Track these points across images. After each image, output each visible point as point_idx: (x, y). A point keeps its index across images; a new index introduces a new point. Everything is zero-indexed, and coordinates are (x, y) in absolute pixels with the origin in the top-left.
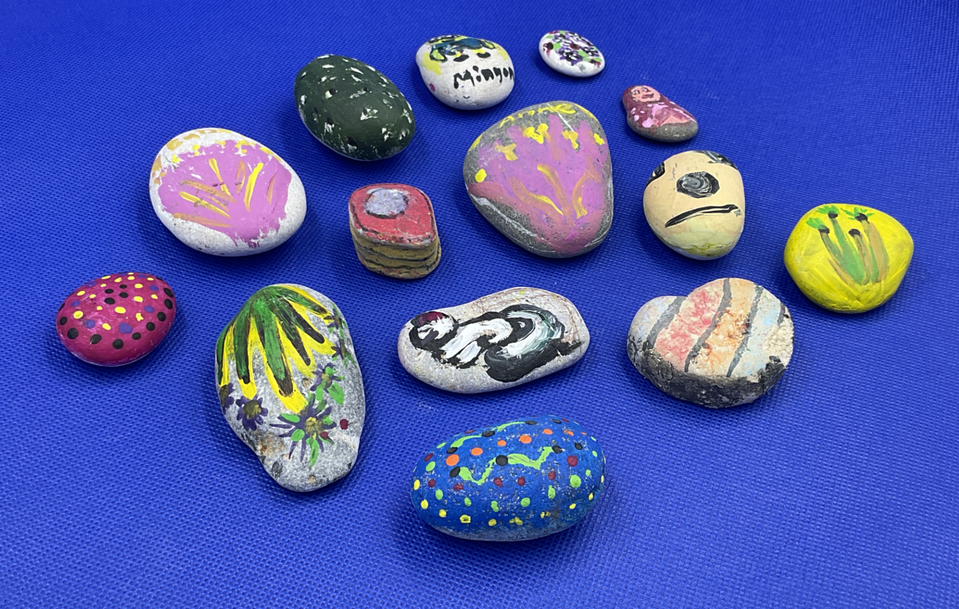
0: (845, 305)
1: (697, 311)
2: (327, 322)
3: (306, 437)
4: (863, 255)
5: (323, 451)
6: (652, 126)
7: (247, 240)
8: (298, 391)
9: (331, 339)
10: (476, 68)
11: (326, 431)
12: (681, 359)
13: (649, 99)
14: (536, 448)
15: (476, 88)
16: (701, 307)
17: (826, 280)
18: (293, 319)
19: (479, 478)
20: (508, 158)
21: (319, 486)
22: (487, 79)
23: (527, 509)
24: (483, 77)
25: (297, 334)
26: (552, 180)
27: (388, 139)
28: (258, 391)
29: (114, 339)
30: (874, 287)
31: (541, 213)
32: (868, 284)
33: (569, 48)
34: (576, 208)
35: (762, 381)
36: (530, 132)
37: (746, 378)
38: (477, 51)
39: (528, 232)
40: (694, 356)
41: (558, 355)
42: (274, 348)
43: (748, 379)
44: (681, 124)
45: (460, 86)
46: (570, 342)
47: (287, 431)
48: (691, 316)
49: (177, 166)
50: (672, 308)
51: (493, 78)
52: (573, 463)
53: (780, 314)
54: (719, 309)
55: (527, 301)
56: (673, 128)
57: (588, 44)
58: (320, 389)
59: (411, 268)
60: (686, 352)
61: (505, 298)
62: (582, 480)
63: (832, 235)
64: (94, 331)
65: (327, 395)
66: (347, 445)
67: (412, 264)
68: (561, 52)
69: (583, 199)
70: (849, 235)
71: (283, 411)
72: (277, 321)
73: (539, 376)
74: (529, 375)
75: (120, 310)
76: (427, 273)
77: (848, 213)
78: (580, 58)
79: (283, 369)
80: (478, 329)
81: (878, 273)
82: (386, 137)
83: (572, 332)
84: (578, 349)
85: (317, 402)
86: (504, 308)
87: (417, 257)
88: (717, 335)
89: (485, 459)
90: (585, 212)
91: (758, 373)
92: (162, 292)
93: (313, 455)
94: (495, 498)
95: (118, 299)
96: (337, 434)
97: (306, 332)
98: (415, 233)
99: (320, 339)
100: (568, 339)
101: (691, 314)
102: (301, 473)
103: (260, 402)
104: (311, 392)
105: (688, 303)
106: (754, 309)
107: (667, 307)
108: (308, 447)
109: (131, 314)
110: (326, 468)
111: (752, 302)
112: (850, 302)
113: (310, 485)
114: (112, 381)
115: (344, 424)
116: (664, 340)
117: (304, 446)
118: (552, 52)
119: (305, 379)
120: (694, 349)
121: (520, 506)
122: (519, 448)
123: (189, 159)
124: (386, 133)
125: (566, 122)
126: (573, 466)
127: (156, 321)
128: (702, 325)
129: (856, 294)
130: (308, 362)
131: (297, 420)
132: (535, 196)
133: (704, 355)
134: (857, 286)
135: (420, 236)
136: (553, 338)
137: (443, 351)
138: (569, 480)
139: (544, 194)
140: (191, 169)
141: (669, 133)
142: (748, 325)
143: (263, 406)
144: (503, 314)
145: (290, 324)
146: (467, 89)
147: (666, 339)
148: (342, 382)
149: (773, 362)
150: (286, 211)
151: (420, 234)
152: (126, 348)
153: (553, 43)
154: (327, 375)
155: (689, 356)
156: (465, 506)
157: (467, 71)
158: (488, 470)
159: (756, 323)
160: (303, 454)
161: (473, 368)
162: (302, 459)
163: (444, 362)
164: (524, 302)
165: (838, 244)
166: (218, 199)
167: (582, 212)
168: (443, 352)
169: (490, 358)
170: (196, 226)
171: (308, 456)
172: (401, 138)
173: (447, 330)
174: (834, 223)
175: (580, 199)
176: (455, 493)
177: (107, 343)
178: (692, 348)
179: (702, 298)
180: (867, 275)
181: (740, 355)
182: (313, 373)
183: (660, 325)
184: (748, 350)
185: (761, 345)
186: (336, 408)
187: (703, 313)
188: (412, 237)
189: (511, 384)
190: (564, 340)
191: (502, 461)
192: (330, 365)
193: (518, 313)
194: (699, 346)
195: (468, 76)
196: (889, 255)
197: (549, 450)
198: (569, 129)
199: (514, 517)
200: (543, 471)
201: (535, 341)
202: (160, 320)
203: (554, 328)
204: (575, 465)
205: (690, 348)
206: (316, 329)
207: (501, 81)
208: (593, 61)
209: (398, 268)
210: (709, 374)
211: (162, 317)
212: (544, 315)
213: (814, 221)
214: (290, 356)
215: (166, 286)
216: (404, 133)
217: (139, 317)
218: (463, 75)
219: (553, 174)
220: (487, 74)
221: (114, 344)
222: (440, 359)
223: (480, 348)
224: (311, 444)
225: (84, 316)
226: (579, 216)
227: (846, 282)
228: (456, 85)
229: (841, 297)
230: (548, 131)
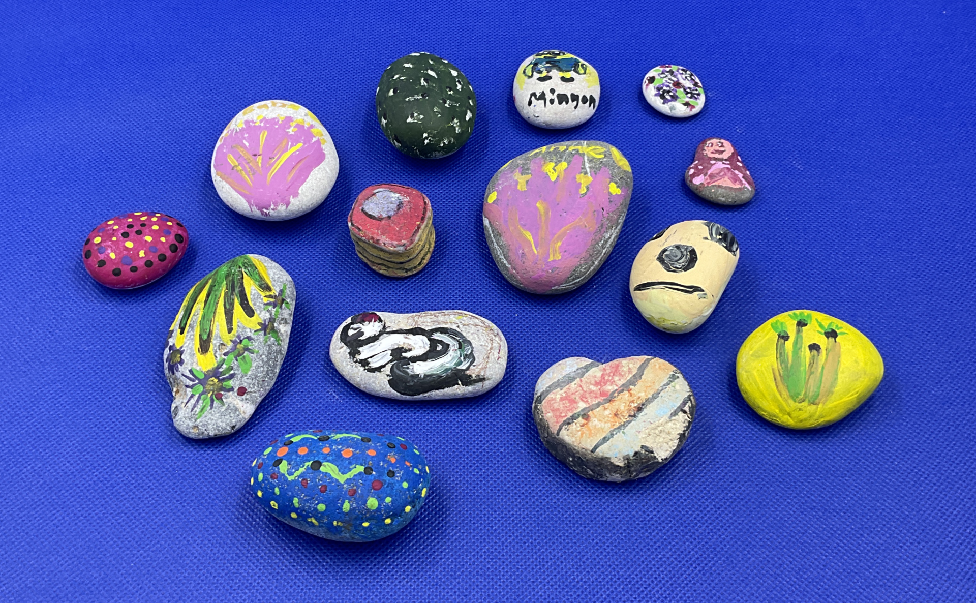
0: (775, 416)
1: (601, 381)
2: (266, 300)
3: (203, 393)
4: (811, 373)
5: (211, 409)
6: (702, 184)
7: (260, 209)
8: (213, 353)
9: (262, 315)
10: (552, 91)
11: (222, 393)
12: (557, 422)
13: (717, 156)
14: (350, 463)
15: (546, 110)
16: (607, 378)
17: (762, 387)
18: (237, 290)
19: (291, 474)
20: (519, 188)
21: (201, 437)
22: (560, 103)
23: (322, 513)
24: (556, 101)
25: (232, 305)
26: (543, 218)
27: (428, 143)
28: (185, 343)
29: (115, 267)
30: (809, 408)
31: (520, 247)
32: (803, 404)
33: (671, 85)
34: (551, 250)
35: (628, 466)
36: (549, 167)
37: (610, 458)
38: (561, 74)
39: (505, 262)
40: (569, 423)
41: (458, 384)
42: (210, 310)
43: (612, 461)
44: (732, 188)
45: (532, 105)
46: (474, 376)
47: (191, 383)
48: (591, 384)
49: (238, 130)
50: (579, 371)
51: (567, 103)
52: (376, 487)
53: (678, 407)
54: (623, 385)
55: (458, 327)
56: (720, 190)
57: (696, 84)
58: (231, 356)
59: (389, 268)
60: (564, 417)
61: (441, 318)
62: (379, 505)
63: (789, 344)
64: (102, 257)
65: (236, 363)
66: (236, 409)
67: (390, 265)
68: (658, 89)
69: (563, 244)
70: (807, 349)
71: (194, 366)
72: (224, 288)
73: (437, 398)
74: (426, 394)
75: (129, 244)
76: (405, 274)
77: (821, 326)
78: (675, 98)
79: (208, 331)
80: (398, 340)
81: (818, 395)
82: (426, 142)
83: (480, 367)
84: (480, 384)
85: (224, 366)
86: (433, 327)
87: (393, 260)
88: (605, 409)
89: (304, 459)
90: (558, 257)
91: (624, 457)
92: (172, 237)
93: (202, 410)
94: (298, 496)
95: (132, 235)
96: (232, 398)
97: (241, 304)
98: (392, 239)
99: (250, 312)
100: (473, 372)
101: (593, 382)
102: (187, 422)
103: (181, 353)
104: (223, 357)
105: (597, 371)
106: (654, 397)
107: (574, 369)
108: (201, 401)
109: (136, 250)
110: (209, 424)
111: (657, 388)
112: (780, 415)
113: (193, 433)
114: (111, 299)
115: (242, 391)
116: (552, 400)
117: (198, 401)
118: (651, 86)
119: (223, 344)
120: (572, 416)
121: (316, 509)
122: (337, 458)
123: (250, 126)
124: (426, 138)
125: (587, 165)
126: (375, 489)
127: (155, 260)
128: (598, 395)
129: (788, 409)
130: (230, 330)
131: (202, 377)
132: (522, 230)
133: (578, 425)
134: (791, 401)
135: (395, 243)
136: (459, 367)
137: (359, 351)
138: (367, 501)
139: (530, 230)
140: (246, 135)
141: (715, 195)
142: (640, 409)
143: (183, 357)
144: (428, 334)
145: (232, 294)
146: (538, 109)
147: (555, 399)
148: (254, 355)
149: (643, 452)
150: (300, 191)
151: (396, 240)
152: (122, 277)
153: (657, 77)
154: (242, 345)
155: (565, 421)
156: (274, 493)
157: (543, 92)
158: (302, 470)
159: (648, 410)
160: (195, 406)
161: (377, 373)
162: (192, 410)
163: (356, 362)
164: (454, 327)
165: (790, 354)
166: (250, 167)
167: (555, 256)
168: (359, 353)
169: (395, 370)
170: (227, 186)
171: (197, 409)
172: (442, 145)
173: (372, 334)
174: (798, 332)
175: (559, 244)
176: (271, 480)
177: (109, 268)
178: (571, 414)
179: (613, 370)
180: (805, 393)
181: (612, 435)
182: (231, 341)
183: (558, 384)
184: (623, 433)
185: (639, 432)
186: (239, 376)
187: (605, 384)
188: (388, 241)
189: (408, 397)
190: (468, 372)
191: (317, 465)
192: (249, 338)
193: (442, 335)
194: (579, 416)
195: (542, 97)
196: (840, 381)
197: (361, 469)
198: (586, 173)
199: (311, 517)
200: (345, 486)
201: (442, 365)
202: (159, 260)
203: (464, 358)
204: (378, 489)
205: (570, 415)
206: (251, 304)
207: (576, 107)
208: (687, 104)
209: (379, 264)
210: (576, 444)
211: (162, 258)
212: (463, 343)
213: (779, 324)
214: (218, 322)
215: (180, 232)
216: (446, 142)
217: (142, 254)
218: (538, 95)
219: (546, 213)
220: (562, 98)
221: (114, 271)
222: (354, 357)
223: (391, 358)
224: (204, 400)
225: (101, 242)
226: (551, 259)
227: (781, 395)
228: (530, 103)
229: (773, 407)
230: (565, 170)
